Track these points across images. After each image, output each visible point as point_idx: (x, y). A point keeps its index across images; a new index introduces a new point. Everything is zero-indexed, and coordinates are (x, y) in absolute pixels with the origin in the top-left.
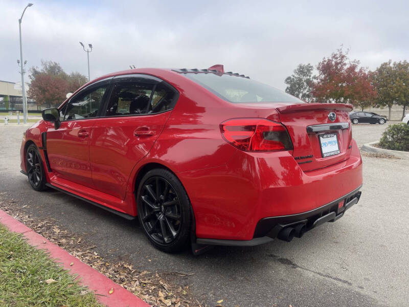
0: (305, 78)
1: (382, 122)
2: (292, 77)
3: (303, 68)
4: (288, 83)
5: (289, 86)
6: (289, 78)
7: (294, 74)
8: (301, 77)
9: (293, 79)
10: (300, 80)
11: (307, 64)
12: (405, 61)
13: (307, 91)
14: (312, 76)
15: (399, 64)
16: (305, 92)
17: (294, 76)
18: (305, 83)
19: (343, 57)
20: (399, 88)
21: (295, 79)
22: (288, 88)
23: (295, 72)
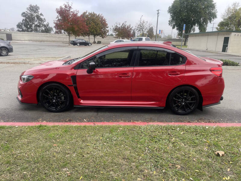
0: (35, 14)
1: (90, 45)
2: (26, 13)
3: (33, 7)
4: (23, 16)
5: (24, 19)
6: (24, 13)
7: (27, 10)
8: (33, 13)
9: (27, 14)
10: (32, 15)
11: (35, 5)
12: (94, 13)
13: (38, 23)
14: (39, 13)
15: (91, 13)
16: (36, 23)
17: (27, 12)
18: (36, 18)
19: (70, 7)
20: (93, 26)
21: (28, 14)
22: (23, 20)
23: (27, 9)
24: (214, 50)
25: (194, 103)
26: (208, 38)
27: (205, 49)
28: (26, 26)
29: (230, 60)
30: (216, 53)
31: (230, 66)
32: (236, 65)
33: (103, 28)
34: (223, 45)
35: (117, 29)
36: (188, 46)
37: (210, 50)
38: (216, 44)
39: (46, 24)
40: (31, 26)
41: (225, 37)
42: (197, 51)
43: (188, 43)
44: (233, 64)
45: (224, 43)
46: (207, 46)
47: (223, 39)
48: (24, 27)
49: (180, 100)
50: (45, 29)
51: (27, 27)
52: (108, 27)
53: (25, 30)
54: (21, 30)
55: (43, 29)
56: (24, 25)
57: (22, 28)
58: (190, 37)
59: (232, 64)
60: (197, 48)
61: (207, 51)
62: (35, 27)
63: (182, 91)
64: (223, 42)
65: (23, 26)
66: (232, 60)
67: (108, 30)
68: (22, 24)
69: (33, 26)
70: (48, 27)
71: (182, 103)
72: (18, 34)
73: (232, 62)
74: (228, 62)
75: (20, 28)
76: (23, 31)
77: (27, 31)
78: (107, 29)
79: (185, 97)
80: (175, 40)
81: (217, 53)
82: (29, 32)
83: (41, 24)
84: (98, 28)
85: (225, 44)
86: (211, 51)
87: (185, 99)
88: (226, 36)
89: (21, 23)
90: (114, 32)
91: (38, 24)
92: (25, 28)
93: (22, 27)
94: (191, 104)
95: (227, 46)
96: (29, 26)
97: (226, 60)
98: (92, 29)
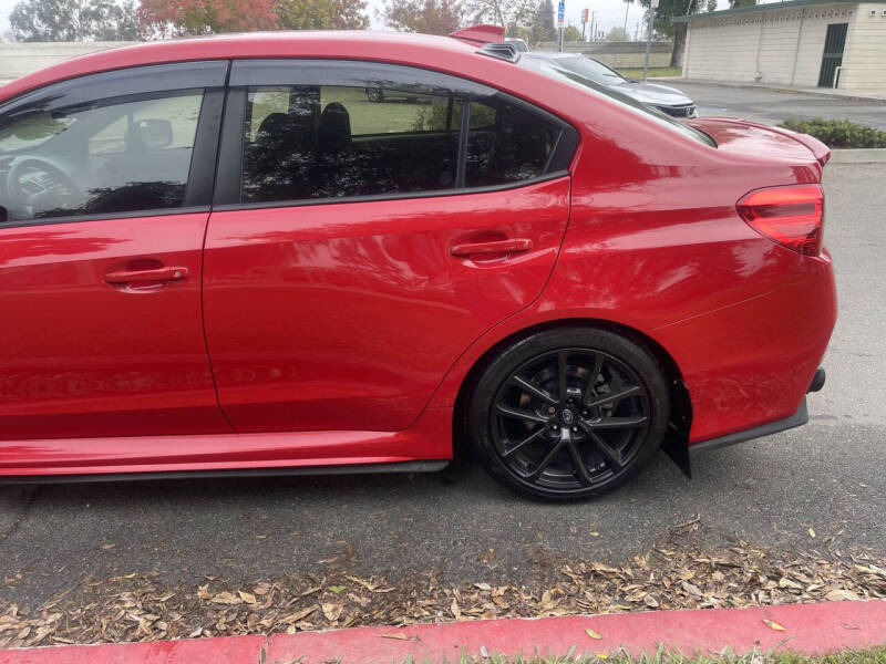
24: (786, 79)
25: (637, 430)
26: (762, 29)
27: (749, 78)
28: (45, 18)
29: (854, 121)
30: (793, 92)
31: (854, 147)
32: (880, 142)
33: (347, 10)
34: (824, 59)
35: (404, 11)
36: (684, 71)
37: (772, 80)
38: (796, 56)
39: (122, 6)
40: (66, 16)
41: (830, 26)
42: (720, 86)
43: (686, 54)
44: (867, 140)
45: (826, 50)
46: (758, 66)
47: (824, 34)
48: (40, 23)
49: (546, 413)
50: (122, 27)
51: (52, 23)
52: (367, 4)
53: (46, 35)
54: (28, 34)
55: (115, 25)
56: (41, 16)
57: (31, 27)
58: (695, 31)
59: (864, 142)
60: (722, 76)
61: (757, 86)
62: (81, 19)
63: (552, 362)
64: (822, 46)
65: (36, 21)
66: (859, 120)
67: (367, 17)
68: (31, 11)
69: (76, 14)
70: (129, 17)
71: (559, 431)
72: (16, 53)
73: (864, 131)
74: (844, 131)
75: (24, 29)
76: (37, 38)
77: (51, 37)
78: (362, 12)
79: (574, 398)
80: (638, 47)
81: (796, 93)
82: (60, 40)
83: (104, 6)
84: (321, 10)
85: (830, 55)
86: (773, 84)
87: (578, 405)
88: (837, 21)
89: (27, 9)
90: (391, 25)
91: (93, 8)
92: (43, 28)
93: (31, 23)
94: (611, 436)
95: (839, 61)
96: (57, 18)
97: (836, 119)
98: (300, 15)
